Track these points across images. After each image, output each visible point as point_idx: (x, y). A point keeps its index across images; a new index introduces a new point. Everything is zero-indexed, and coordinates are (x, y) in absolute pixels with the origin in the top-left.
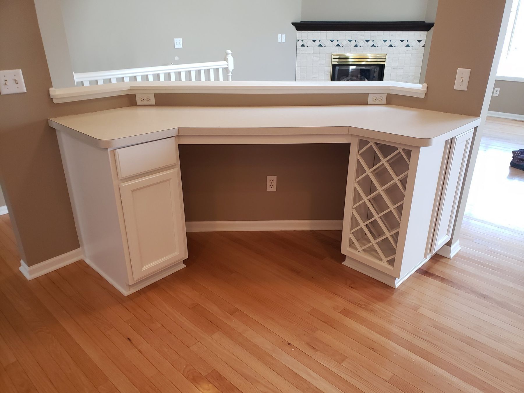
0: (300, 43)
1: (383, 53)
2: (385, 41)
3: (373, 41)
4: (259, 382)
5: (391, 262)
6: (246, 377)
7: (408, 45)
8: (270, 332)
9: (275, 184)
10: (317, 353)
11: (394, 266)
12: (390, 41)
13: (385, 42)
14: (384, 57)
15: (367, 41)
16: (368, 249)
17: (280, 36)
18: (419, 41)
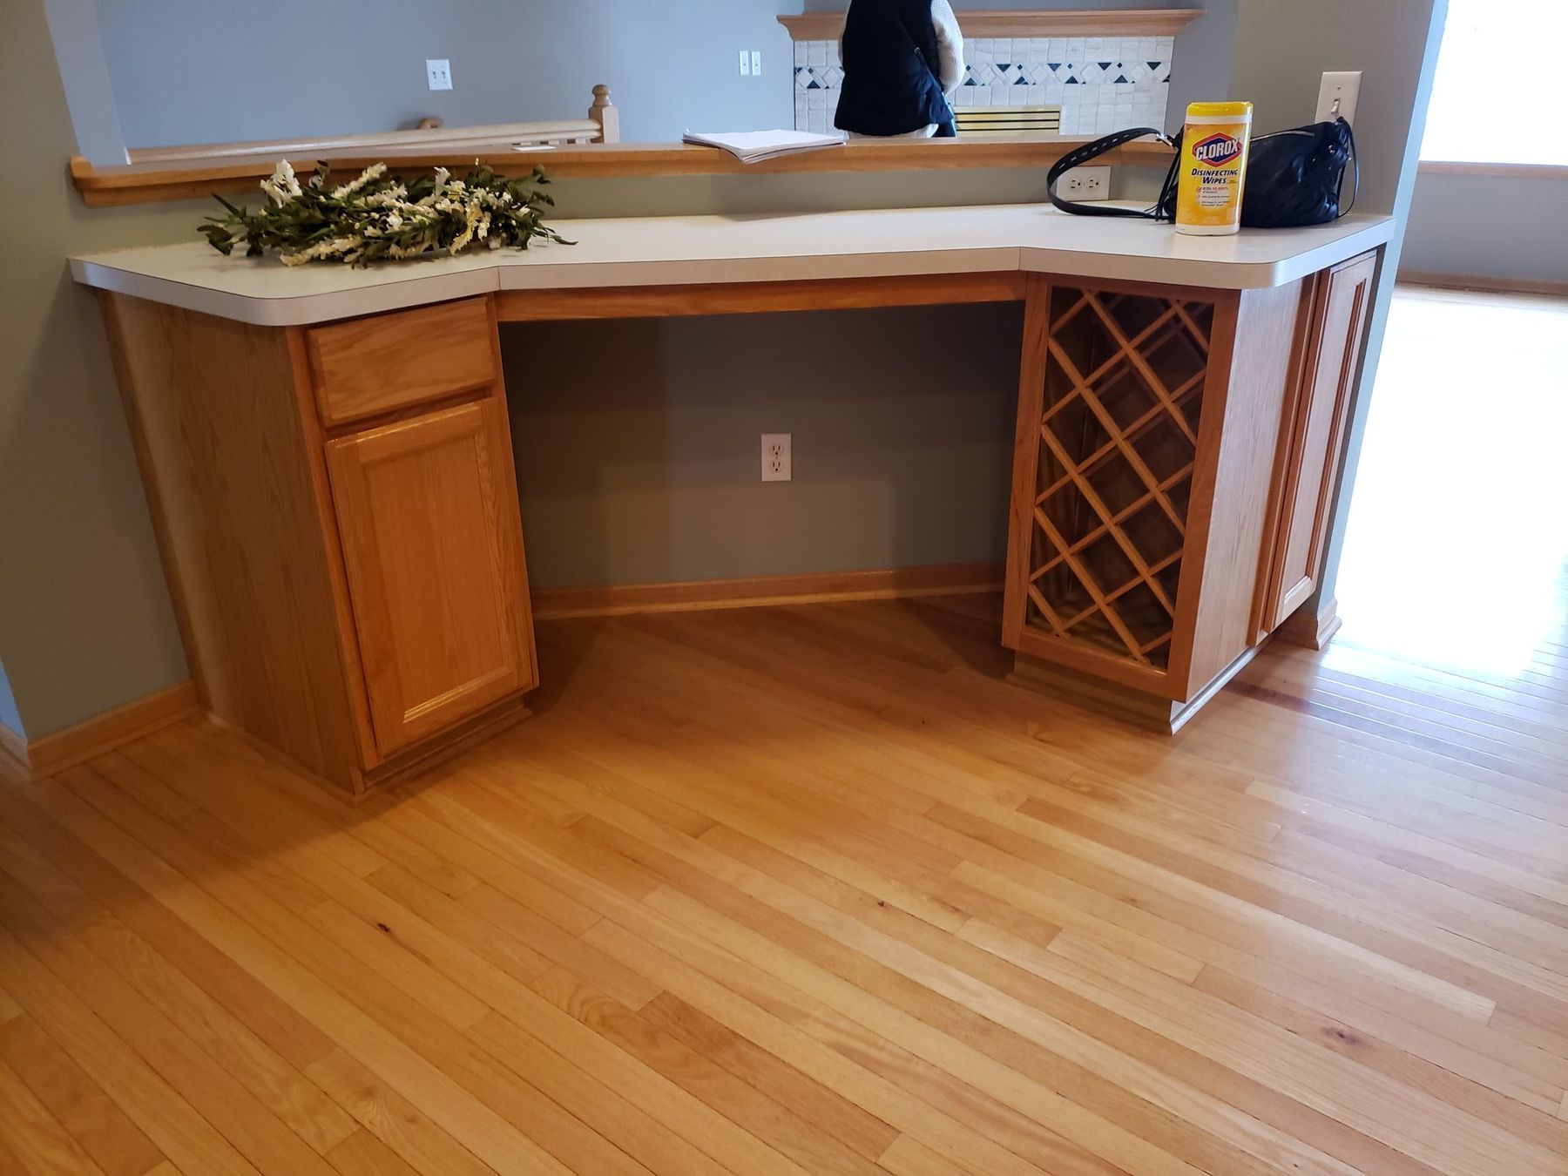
0: (805, 78)
1: (1051, 103)
2: (1054, 67)
3: (1020, 67)
4: (807, 1016)
5: (1160, 657)
6: (766, 1005)
7: (1122, 76)
8: (821, 875)
9: (786, 459)
10: (968, 922)
11: (1166, 668)
12: (1070, 66)
13: (1054, 70)
14: (1055, 116)
15: (1004, 67)
16: (1082, 629)
17: (744, 55)
18: (1154, 65)
